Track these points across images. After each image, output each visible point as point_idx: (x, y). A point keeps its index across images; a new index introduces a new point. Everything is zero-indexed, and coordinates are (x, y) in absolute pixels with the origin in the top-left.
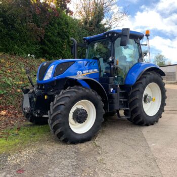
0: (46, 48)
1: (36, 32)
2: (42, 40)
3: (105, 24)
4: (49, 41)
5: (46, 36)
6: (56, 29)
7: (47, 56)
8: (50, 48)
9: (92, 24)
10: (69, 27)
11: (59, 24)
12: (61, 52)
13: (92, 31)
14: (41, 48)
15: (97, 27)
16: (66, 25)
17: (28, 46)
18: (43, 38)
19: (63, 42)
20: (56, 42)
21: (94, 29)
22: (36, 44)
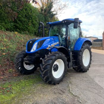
0: (18, 25)
1: (11, 14)
2: (15, 20)
3: (53, 12)
4: (20, 20)
5: (18, 17)
6: (24, 13)
7: (18, 30)
8: (20, 25)
9: (46, 11)
10: (33, 12)
11: (26, 10)
12: (27, 28)
13: (46, 15)
14: (14, 25)
15: (49, 13)
16: (31, 11)
17: (6, 23)
18: (16, 19)
19: (29, 22)
20: (24, 22)
21: (47, 14)
22: (11, 22)
